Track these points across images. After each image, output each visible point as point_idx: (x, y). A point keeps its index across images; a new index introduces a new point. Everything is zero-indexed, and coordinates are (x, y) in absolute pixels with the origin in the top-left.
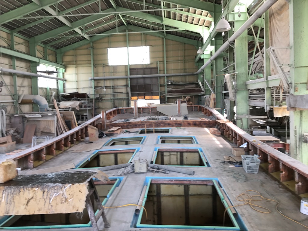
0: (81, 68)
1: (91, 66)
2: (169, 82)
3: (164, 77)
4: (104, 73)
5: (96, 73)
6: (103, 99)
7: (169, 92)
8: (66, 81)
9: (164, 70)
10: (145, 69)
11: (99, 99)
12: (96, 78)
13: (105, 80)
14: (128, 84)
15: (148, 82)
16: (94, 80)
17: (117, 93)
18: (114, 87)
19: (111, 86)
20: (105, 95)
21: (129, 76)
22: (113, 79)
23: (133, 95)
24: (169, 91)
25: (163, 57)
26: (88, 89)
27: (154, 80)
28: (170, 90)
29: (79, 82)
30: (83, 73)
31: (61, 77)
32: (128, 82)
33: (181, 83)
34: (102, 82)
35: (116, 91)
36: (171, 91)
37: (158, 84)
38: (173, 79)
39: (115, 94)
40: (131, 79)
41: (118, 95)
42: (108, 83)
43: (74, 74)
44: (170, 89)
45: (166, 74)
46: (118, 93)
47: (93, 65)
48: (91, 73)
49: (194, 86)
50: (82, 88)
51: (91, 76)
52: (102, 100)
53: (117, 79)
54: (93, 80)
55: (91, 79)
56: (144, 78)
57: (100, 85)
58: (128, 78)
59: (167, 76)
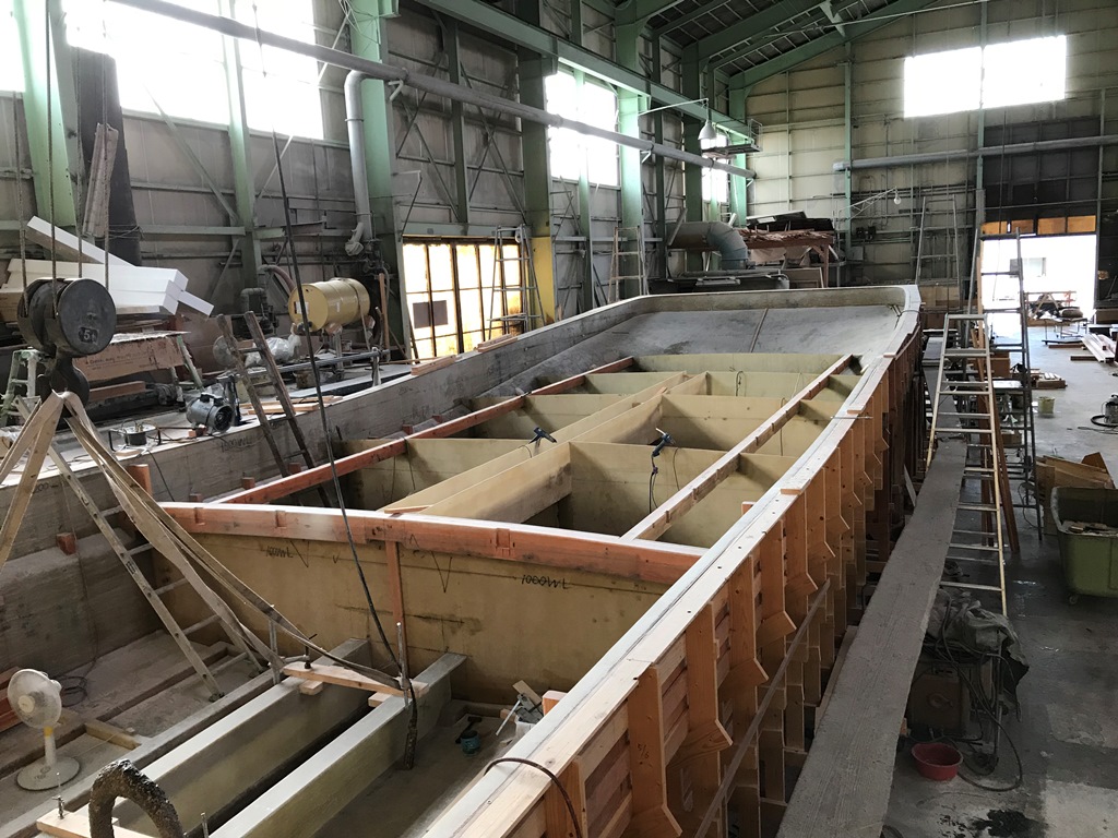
0: (806, 131)
1: (843, 125)
4: (888, 143)
5: (858, 149)
6: (878, 232)
8: (755, 177)
10: (1044, 123)
11: (866, 233)
12: (859, 163)
13: (890, 167)
14: (975, 176)
15: (1055, 170)
16: (853, 170)
18: (919, 191)
19: (910, 189)
20: (884, 221)
22: (918, 165)
23: (989, 219)
26: (828, 201)
27: (1081, 161)
29: (800, 181)
30: (811, 150)
31: (742, 167)
32: (976, 171)
34: (877, 175)
37: (1097, 171)
40: (988, 158)
42: (901, 179)
43: (783, 154)
47: (853, 120)
48: (843, 147)
50: (809, 200)
51: (842, 158)
52: (875, 236)
53: (933, 163)
54: (848, 169)
55: (841, 167)
56: (1041, 153)
57: (868, 186)
58: (977, 157)
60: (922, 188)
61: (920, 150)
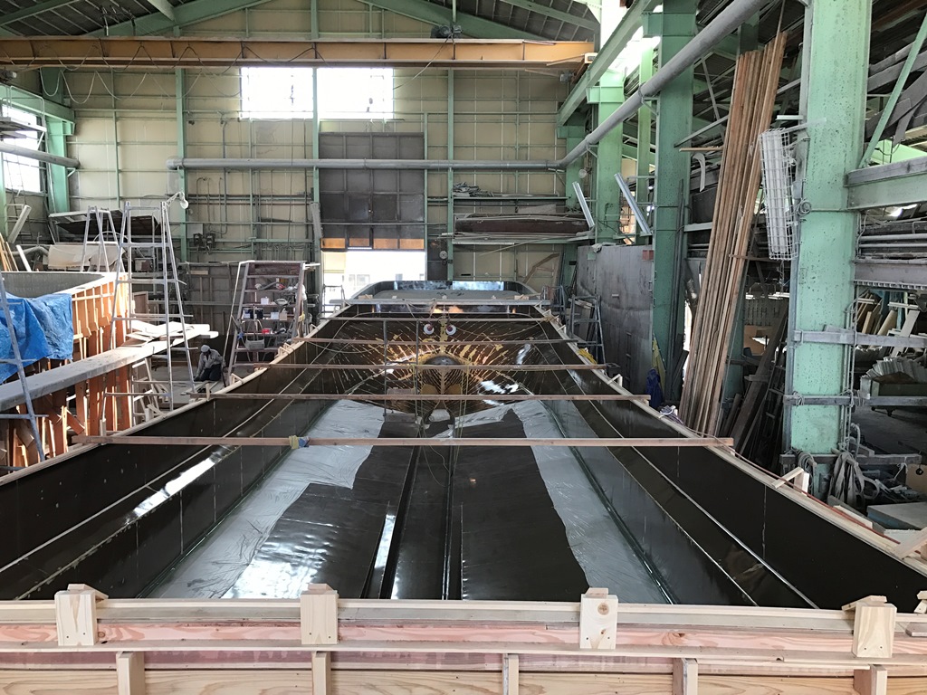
0: (138, 122)
1: (175, 119)
2: (464, 190)
3: (447, 169)
4: (225, 143)
5: (189, 146)
6: (220, 240)
7: (462, 228)
8: (78, 167)
9: (446, 147)
10: (375, 135)
11: (204, 240)
12: (190, 162)
13: (227, 170)
14: (312, 189)
15: (385, 185)
16: (187, 170)
17: (269, 221)
18: (258, 200)
19: (249, 196)
20: (224, 228)
21: (316, 161)
22: (256, 170)
23: (327, 233)
24: (463, 222)
25: (445, 99)
27: (409, 181)
28: (465, 219)
29: (131, 175)
30: (143, 143)
31: (61, 153)
32: (312, 184)
33: (505, 196)
34: (214, 177)
35: (268, 216)
36: (470, 222)
37: (423, 194)
38: (475, 179)
39: (261, 223)
40: (322, 170)
41: (275, 228)
42: (239, 185)
43: (110, 143)
44: (464, 217)
45: (450, 163)
46: (274, 221)
47: (184, 113)
48: (176, 144)
49: (550, 208)
50: (141, 198)
51: (174, 154)
52: (214, 244)
53: (273, 169)
54: (180, 168)
55: (172, 164)
56: (371, 171)
58: (312, 168)
59: (455, 169)
60: (261, 196)
61: (258, 155)
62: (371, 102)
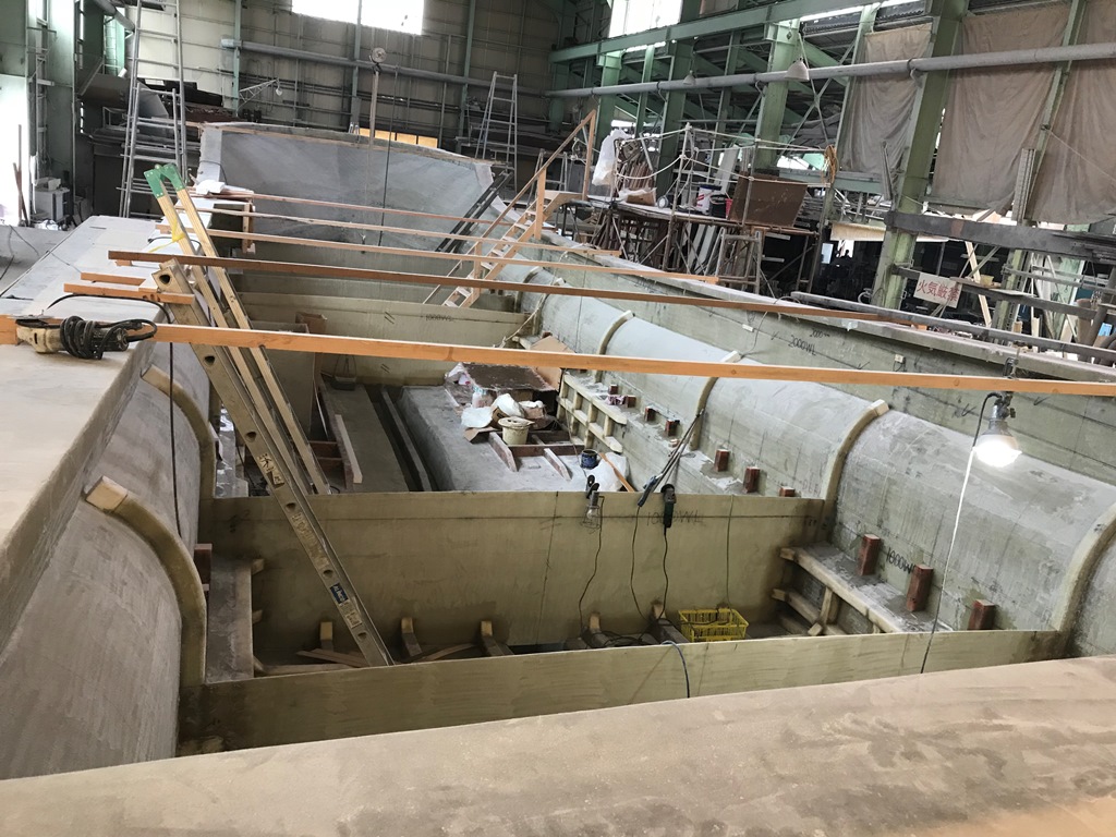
2: (475, 103)
3: (462, 84)
4: (276, 32)
5: (248, 31)
6: (265, 117)
8: (135, 30)
9: (462, 64)
11: (252, 115)
12: (249, 45)
13: (277, 57)
14: (351, 85)
16: (243, 51)
18: (302, 86)
19: (294, 82)
20: (269, 108)
21: (357, 62)
22: (303, 61)
25: (465, 25)
26: (215, 76)
29: (185, 47)
30: (199, 19)
32: (351, 80)
34: (265, 61)
35: (309, 102)
37: (441, 103)
38: (482, 96)
39: (303, 108)
41: (314, 113)
42: (287, 71)
45: (466, 79)
48: (233, 24)
50: (194, 69)
51: (232, 36)
53: (316, 63)
54: (239, 49)
55: (231, 45)
57: (255, 70)
58: (353, 67)
59: (471, 87)
60: (306, 84)
61: (305, 48)
62: (406, 17)
